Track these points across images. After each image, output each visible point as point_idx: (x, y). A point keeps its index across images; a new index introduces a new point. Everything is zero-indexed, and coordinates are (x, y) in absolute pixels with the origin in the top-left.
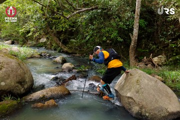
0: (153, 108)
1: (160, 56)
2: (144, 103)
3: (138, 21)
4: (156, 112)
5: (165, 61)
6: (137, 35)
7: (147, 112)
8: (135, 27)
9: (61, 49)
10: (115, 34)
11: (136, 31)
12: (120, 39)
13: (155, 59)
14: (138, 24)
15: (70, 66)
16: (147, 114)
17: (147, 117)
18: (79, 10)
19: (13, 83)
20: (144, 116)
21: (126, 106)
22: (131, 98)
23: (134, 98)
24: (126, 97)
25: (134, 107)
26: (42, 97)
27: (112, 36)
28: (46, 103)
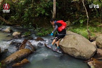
0: (87, 51)
1: (67, 22)
2: (82, 50)
3: (55, 3)
4: (89, 53)
6: (55, 11)
7: (84, 54)
8: (54, 6)
9: (5, 23)
10: (44, 11)
11: (54, 9)
12: (47, 14)
14: (55, 5)
15: (18, 33)
16: (84, 56)
17: (84, 57)
20: (82, 56)
21: (69, 53)
22: (73, 48)
23: (75, 48)
24: (70, 48)
25: (76, 53)
26: (16, 58)
27: (42, 13)
28: (21, 62)
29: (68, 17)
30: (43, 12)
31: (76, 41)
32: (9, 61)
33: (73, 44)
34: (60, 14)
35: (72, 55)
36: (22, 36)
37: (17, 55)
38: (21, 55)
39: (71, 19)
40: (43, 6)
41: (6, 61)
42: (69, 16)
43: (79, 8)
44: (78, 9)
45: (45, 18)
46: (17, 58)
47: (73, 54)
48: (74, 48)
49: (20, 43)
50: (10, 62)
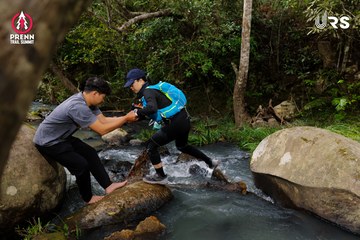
3: (248, 38)
5: (295, 111)
6: (247, 65)
8: (243, 49)
10: (210, 64)
11: (245, 58)
12: (217, 74)
13: (278, 109)
14: (248, 44)
18: (136, 15)
19: (36, 186)
21: (320, 210)
22: (343, 191)
23: (353, 190)
24: (326, 190)
25: (353, 210)
26: (118, 211)
27: (204, 68)
28: (138, 228)
29: (288, 87)
30: (207, 65)
31: (352, 163)
32: (92, 221)
33: (341, 174)
34: (259, 77)
35: (333, 220)
36: (132, 141)
37: (122, 202)
38: (136, 201)
39: (297, 95)
40: (206, 45)
41: (83, 221)
42: (292, 85)
43: (332, 58)
44: (328, 60)
45: (208, 91)
46: (122, 211)
47: (337, 216)
48: (348, 192)
49: (128, 164)
50: (96, 224)
